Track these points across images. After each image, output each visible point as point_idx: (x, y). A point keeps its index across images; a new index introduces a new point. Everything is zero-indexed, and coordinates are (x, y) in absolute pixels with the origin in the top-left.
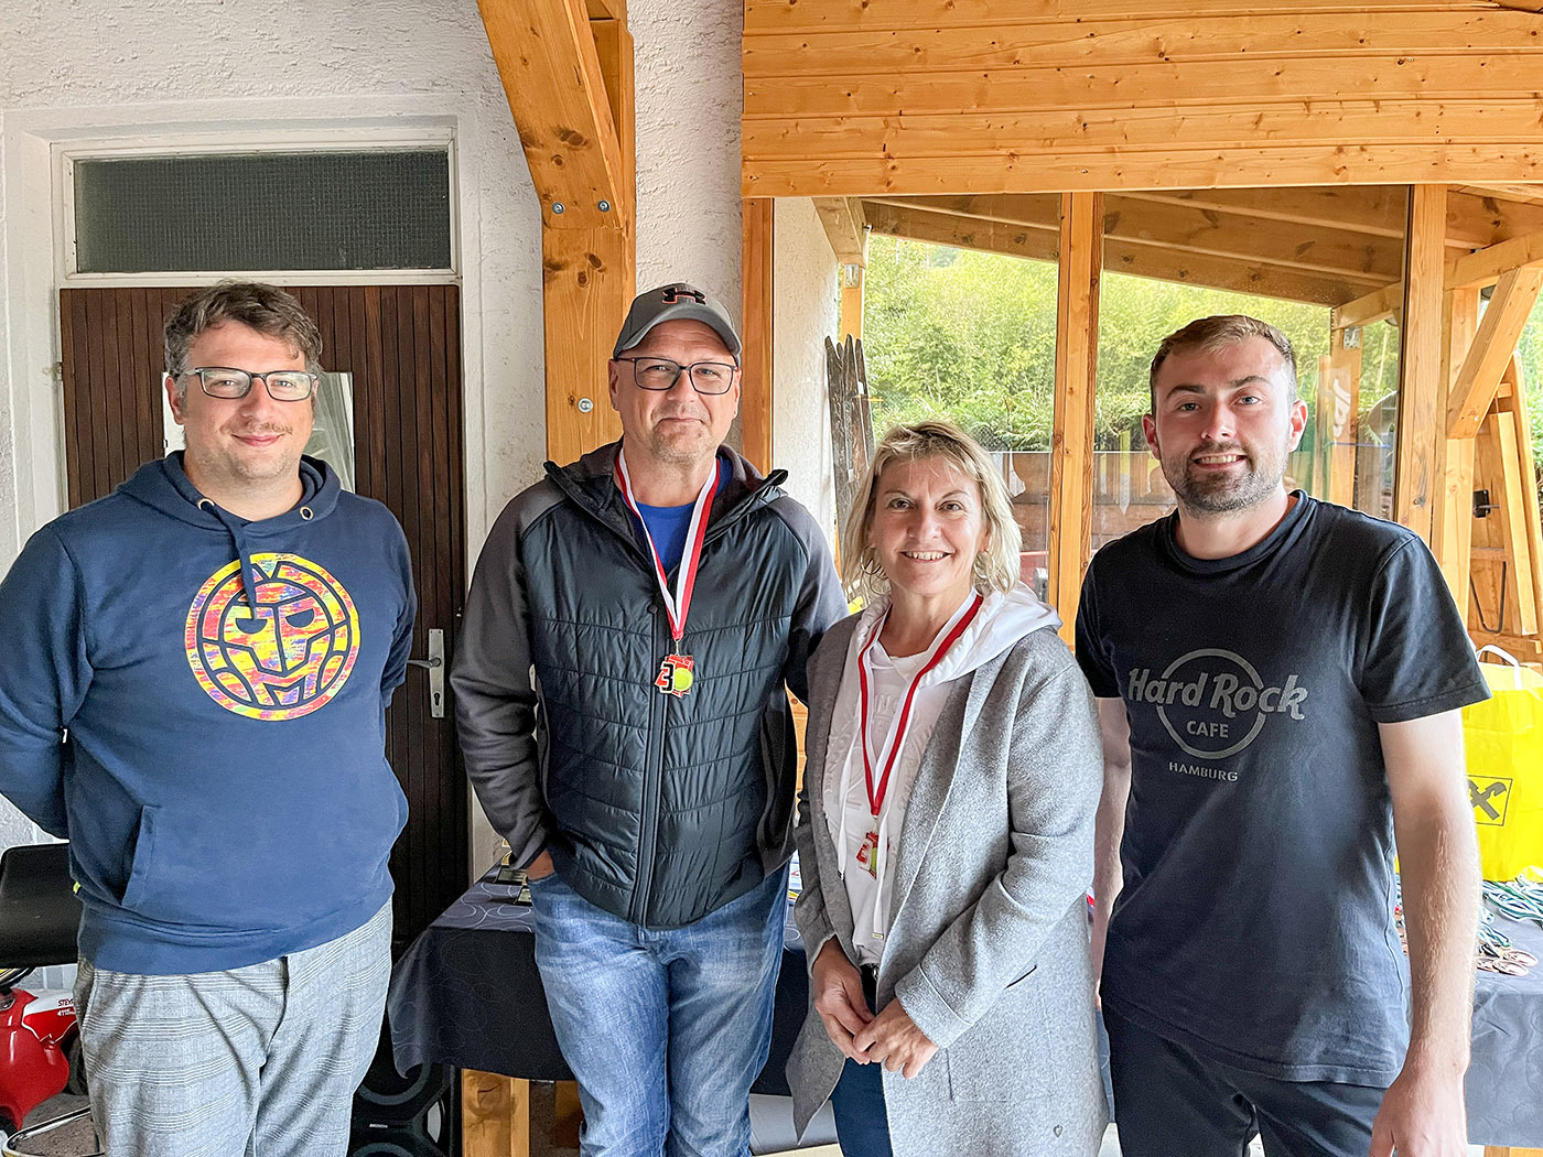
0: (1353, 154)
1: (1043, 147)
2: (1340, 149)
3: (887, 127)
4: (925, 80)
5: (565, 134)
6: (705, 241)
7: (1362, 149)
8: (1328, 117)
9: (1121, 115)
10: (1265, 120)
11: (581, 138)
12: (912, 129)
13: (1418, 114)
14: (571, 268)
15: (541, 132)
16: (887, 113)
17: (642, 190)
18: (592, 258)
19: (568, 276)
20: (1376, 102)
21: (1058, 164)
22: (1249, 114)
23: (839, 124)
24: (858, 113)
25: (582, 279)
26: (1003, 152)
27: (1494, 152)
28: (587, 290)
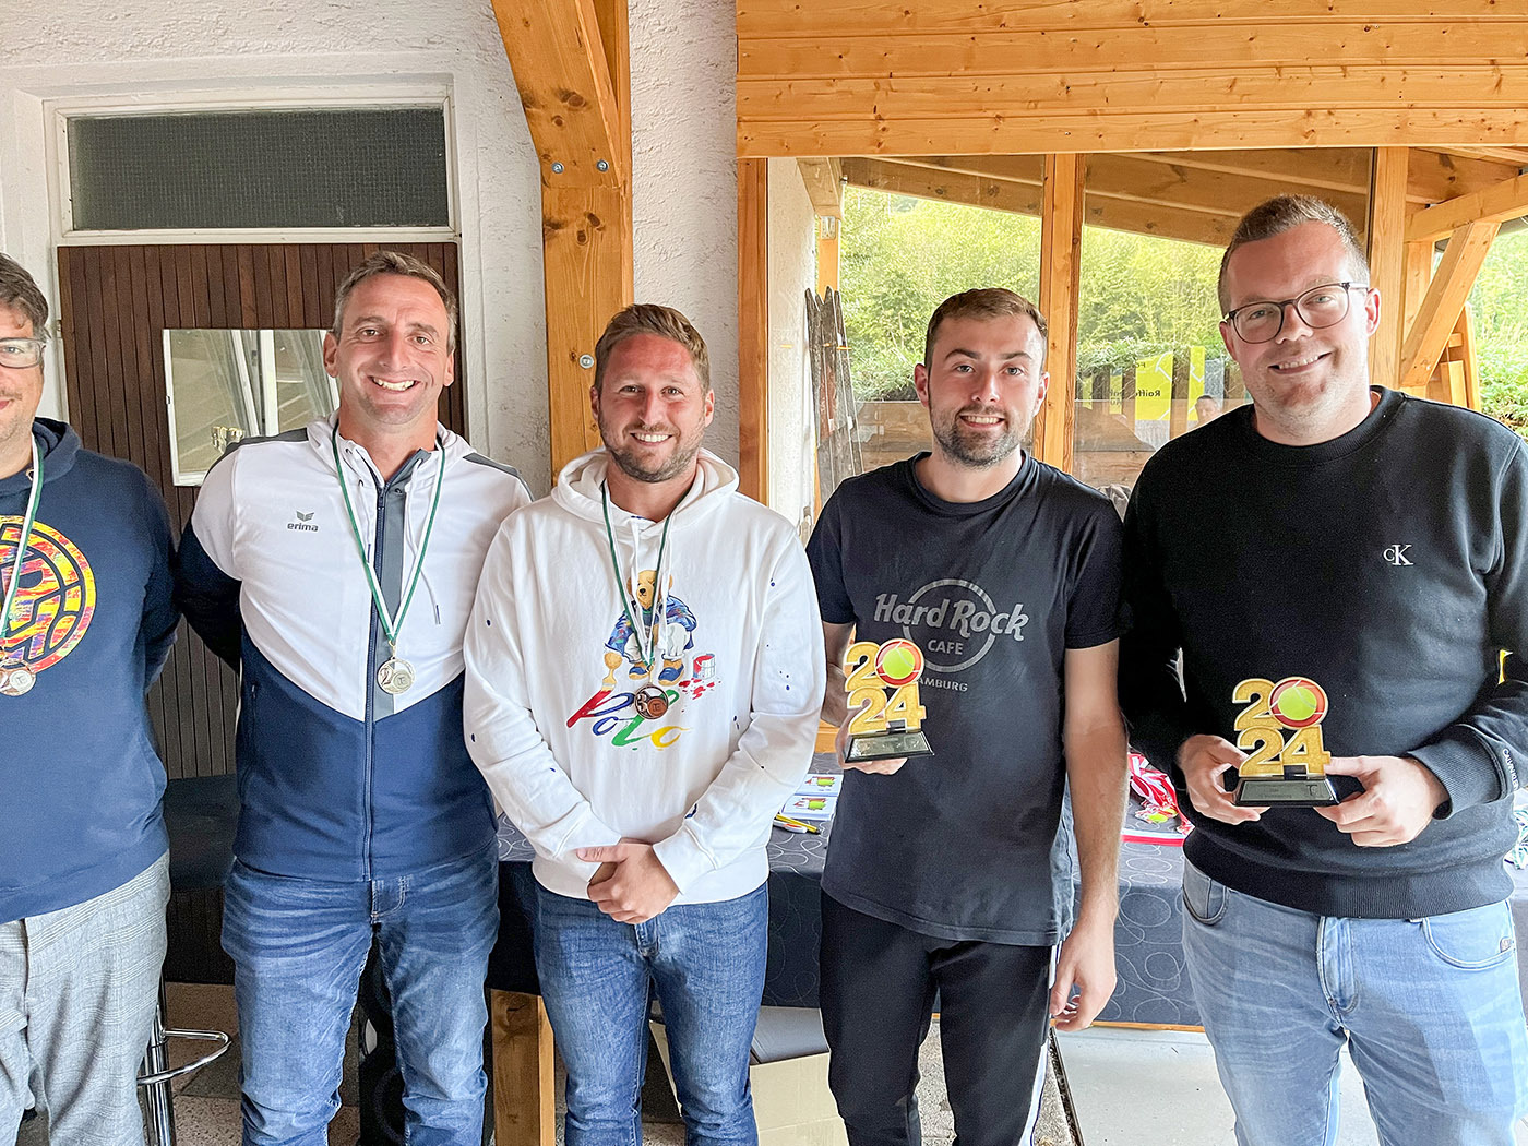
0: (1321, 117)
1: (1028, 109)
2: (1309, 114)
3: (878, 89)
4: (916, 42)
5: (566, 95)
6: (702, 200)
7: (1330, 113)
8: (1298, 82)
9: (1104, 78)
10: (1238, 83)
11: (582, 98)
12: (903, 91)
13: (1383, 80)
14: (570, 226)
15: (542, 93)
16: (877, 74)
17: (638, 149)
18: (591, 216)
19: (567, 235)
20: (1344, 68)
21: (1043, 126)
22: (1223, 78)
23: (831, 85)
24: (849, 74)
25: (581, 237)
26: (990, 113)
27: (1453, 116)
28: (586, 249)
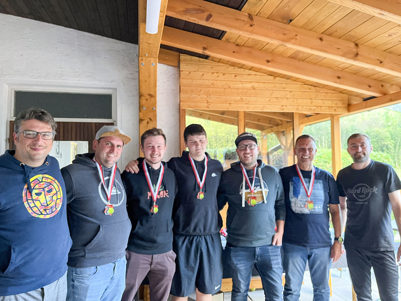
0: (284, 107)
3: (208, 97)
4: (214, 89)
5: (150, 95)
8: (280, 100)
9: (248, 98)
10: (271, 100)
11: (153, 96)
12: (212, 98)
13: (294, 101)
14: (146, 120)
15: (145, 94)
16: (207, 94)
18: (150, 118)
20: (287, 98)
21: (238, 105)
22: (268, 99)
23: (199, 96)
24: (202, 94)
25: (148, 122)
26: (228, 103)
28: (149, 125)
